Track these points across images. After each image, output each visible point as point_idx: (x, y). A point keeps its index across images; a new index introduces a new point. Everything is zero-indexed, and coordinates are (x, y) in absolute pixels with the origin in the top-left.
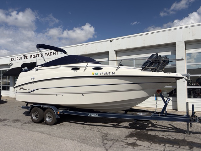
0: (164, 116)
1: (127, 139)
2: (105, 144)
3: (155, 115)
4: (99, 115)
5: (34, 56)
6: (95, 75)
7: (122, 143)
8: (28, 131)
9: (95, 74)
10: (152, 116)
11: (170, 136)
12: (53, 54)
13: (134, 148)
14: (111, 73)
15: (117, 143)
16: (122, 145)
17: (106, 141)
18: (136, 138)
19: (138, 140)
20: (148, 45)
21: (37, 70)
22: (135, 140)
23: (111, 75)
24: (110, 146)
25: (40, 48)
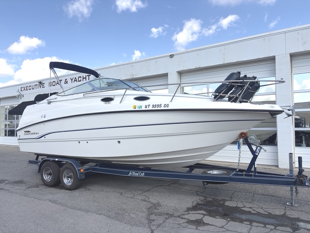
0: (251, 175)
1: (189, 214)
2: (151, 221)
3: (236, 175)
4: (146, 174)
5: (54, 83)
6: (137, 109)
7: (179, 219)
8: (32, 199)
9: (137, 107)
10: (231, 175)
11: (262, 208)
12: (82, 79)
13: (199, 228)
14: (163, 106)
15: (171, 220)
16: (179, 223)
17: (153, 217)
18: (204, 212)
19: (207, 215)
20: (230, 62)
21: (49, 103)
22: (202, 216)
23: (162, 108)
24: (159, 226)
25: (55, 68)
